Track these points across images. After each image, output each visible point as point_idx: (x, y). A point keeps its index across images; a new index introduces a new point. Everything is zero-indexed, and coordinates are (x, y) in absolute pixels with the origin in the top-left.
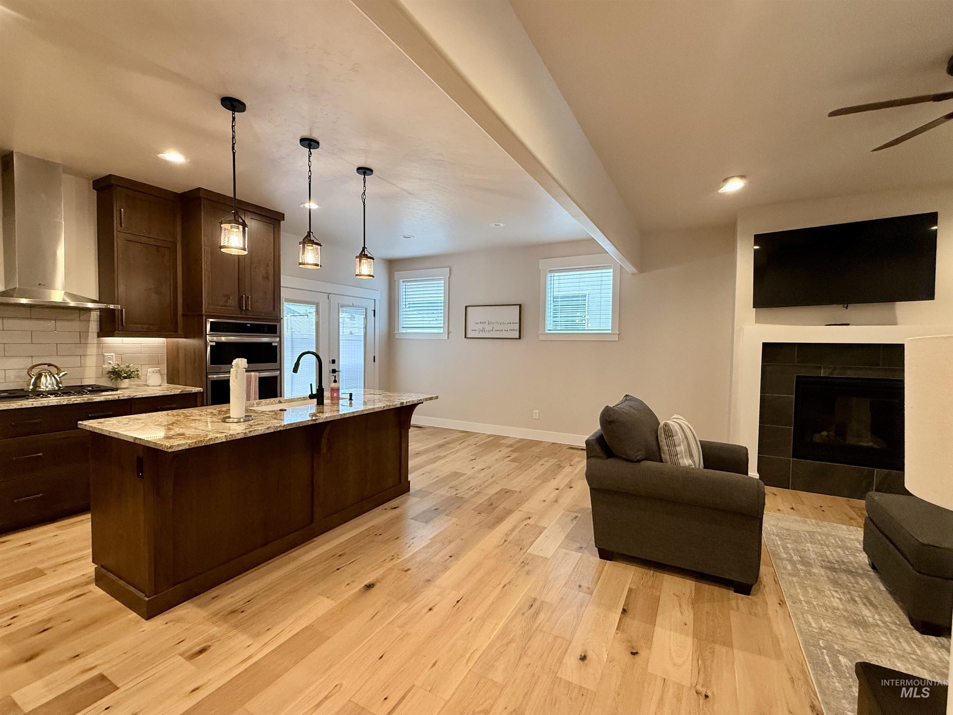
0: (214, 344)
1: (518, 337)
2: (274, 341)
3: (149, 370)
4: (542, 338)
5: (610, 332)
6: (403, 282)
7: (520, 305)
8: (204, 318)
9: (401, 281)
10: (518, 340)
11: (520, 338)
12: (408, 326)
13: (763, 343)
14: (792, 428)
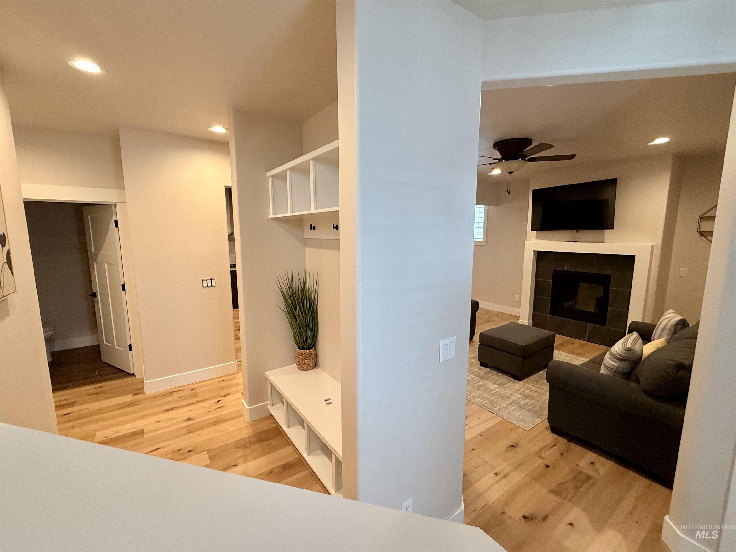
5: (482, 240)
13: (534, 251)
14: (550, 298)
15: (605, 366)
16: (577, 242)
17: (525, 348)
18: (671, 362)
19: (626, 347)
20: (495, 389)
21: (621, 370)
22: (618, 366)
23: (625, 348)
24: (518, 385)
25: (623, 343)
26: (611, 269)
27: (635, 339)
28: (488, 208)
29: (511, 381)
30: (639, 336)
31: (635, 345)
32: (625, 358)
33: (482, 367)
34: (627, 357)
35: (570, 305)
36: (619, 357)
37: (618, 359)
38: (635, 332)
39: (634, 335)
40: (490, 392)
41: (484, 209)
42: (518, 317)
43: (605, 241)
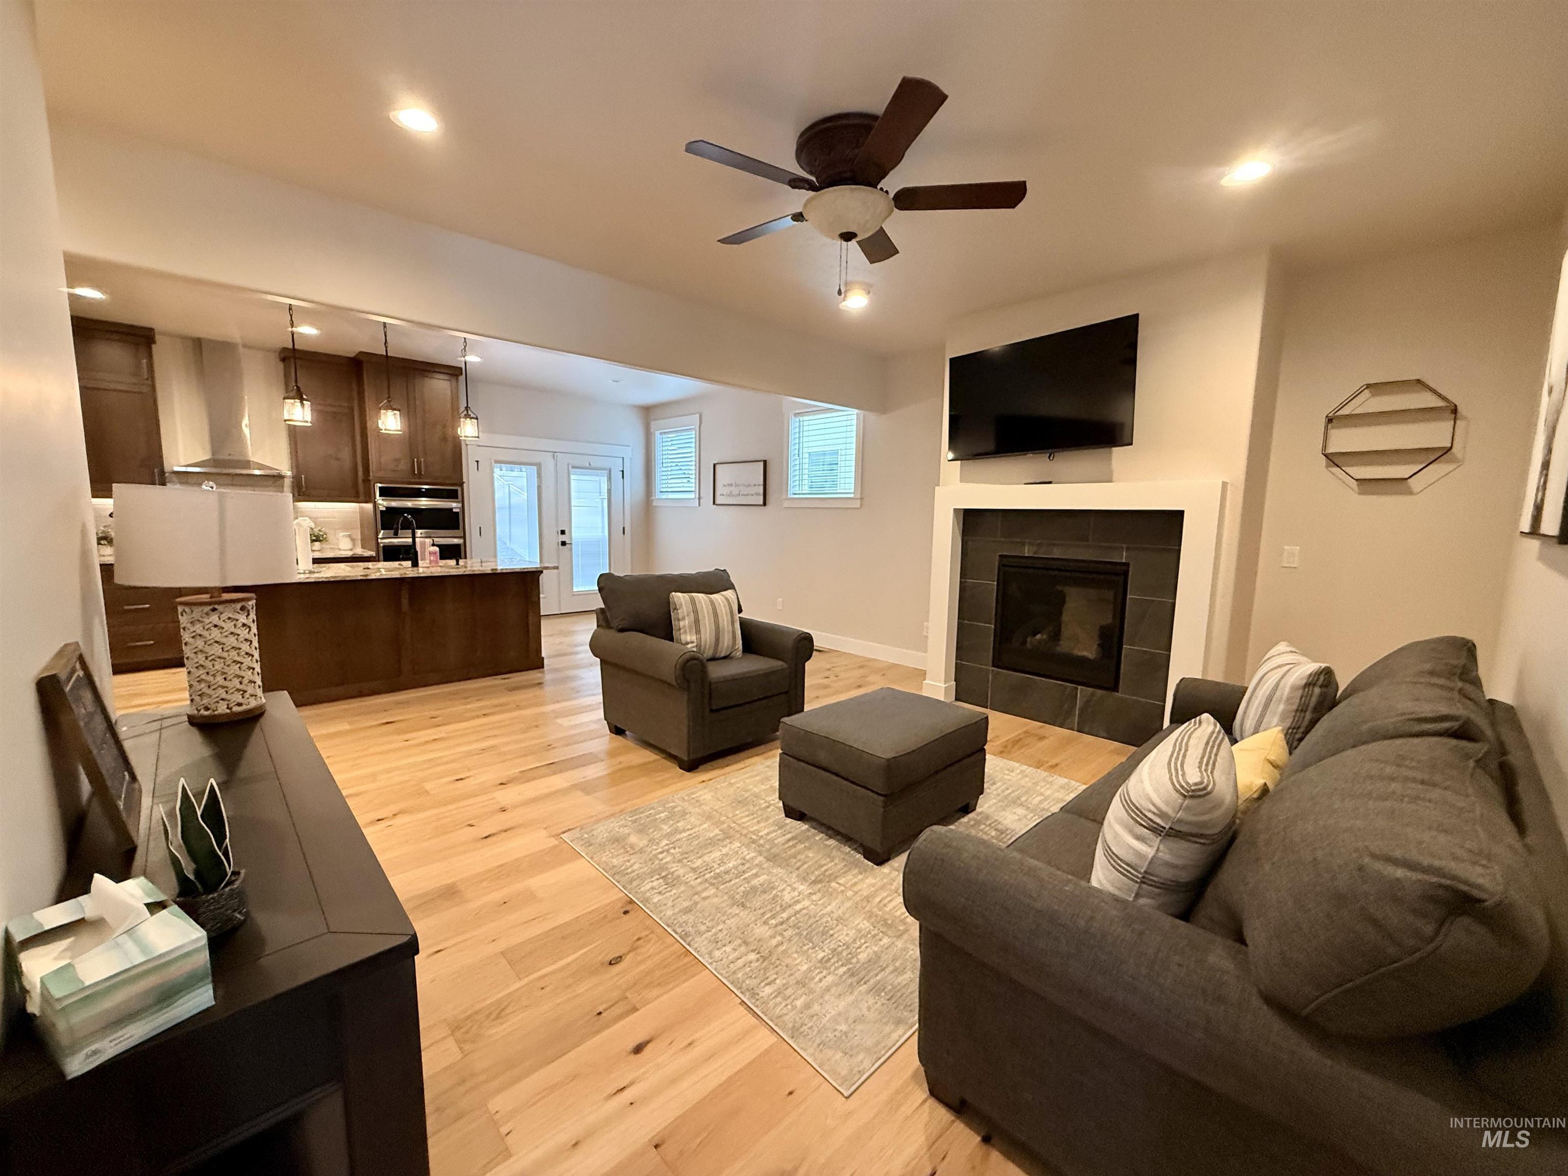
0: (384, 509)
1: (761, 502)
2: (454, 505)
3: (341, 534)
4: (786, 504)
5: (852, 496)
6: (661, 434)
7: (765, 462)
8: (372, 483)
9: (657, 433)
10: (763, 508)
11: (765, 504)
12: (670, 490)
13: (955, 510)
14: (993, 626)
15: (1110, 854)
16: (1050, 483)
17: (892, 766)
18: (1400, 873)
19: (1187, 783)
20: (798, 902)
21: (1167, 874)
22: (1154, 857)
23: (1182, 787)
24: (870, 880)
25: (1169, 763)
26: (1128, 549)
27: (1211, 743)
28: (864, 415)
29: (856, 864)
30: (1223, 731)
31: (1213, 768)
32: (1183, 828)
33: (789, 820)
34: (1188, 823)
35: (1040, 641)
36: (1158, 820)
37: (1155, 830)
38: (1205, 716)
39: (1204, 725)
40: (773, 917)
41: (855, 417)
42: (923, 674)
43: (1114, 479)
